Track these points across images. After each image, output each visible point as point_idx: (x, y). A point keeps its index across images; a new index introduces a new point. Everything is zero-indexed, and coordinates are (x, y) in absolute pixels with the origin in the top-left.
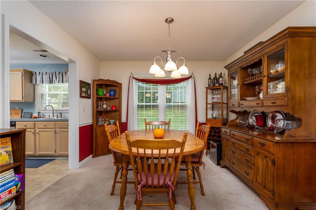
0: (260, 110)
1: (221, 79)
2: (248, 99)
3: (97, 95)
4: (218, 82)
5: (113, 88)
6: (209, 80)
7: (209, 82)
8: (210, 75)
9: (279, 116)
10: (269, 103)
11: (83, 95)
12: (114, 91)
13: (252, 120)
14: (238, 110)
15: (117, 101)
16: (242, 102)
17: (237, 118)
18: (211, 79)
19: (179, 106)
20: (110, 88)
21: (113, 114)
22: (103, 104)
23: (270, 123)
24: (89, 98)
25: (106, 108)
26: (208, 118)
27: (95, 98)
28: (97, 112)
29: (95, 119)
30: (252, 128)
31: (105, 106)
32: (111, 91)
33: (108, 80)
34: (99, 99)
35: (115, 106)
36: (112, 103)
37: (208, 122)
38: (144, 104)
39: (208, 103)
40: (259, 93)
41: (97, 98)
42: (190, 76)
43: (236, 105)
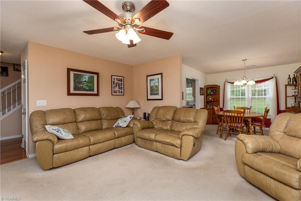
3: (207, 93)
5: (215, 89)
6: (288, 79)
7: (288, 81)
8: (289, 76)
11: (201, 94)
12: (215, 90)
15: (217, 96)
18: (290, 79)
19: (263, 98)
20: (213, 89)
21: (215, 103)
22: (209, 98)
24: (203, 95)
25: (211, 100)
26: (288, 106)
27: (205, 95)
28: (207, 102)
29: (206, 105)
31: (210, 99)
32: (213, 90)
33: (212, 85)
34: (208, 95)
35: (216, 98)
36: (214, 96)
37: (287, 110)
38: (235, 97)
39: (287, 96)
41: (207, 94)
42: (272, 77)
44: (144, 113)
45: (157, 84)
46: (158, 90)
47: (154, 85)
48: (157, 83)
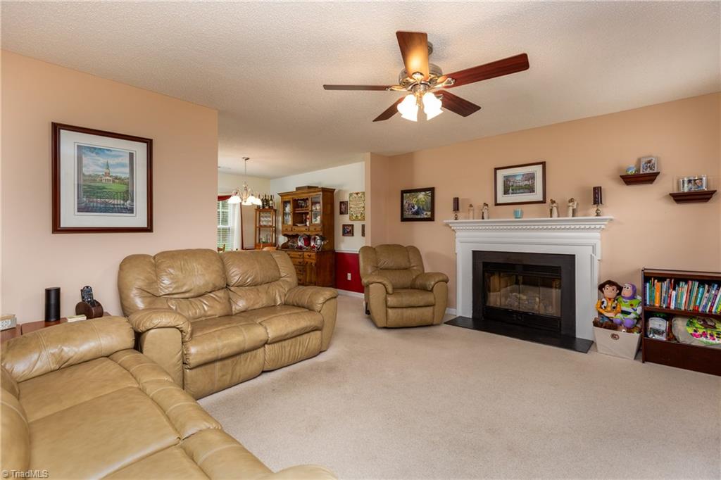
0: (308, 233)
1: (271, 202)
2: (299, 225)
4: (268, 204)
9: (318, 237)
10: (312, 229)
13: (301, 243)
14: (290, 234)
16: (294, 227)
17: (289, 241)
23: (312, 244)
30: (301, 248)
39: (257, 226)
40: (306, 221)
43: (290, 229)
44: (48, 292)
45: (124, 173)
46: (128, 195)
47: (107, 174)
48: (127, 170)
